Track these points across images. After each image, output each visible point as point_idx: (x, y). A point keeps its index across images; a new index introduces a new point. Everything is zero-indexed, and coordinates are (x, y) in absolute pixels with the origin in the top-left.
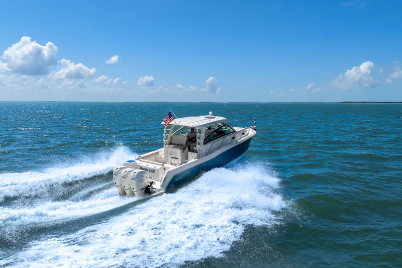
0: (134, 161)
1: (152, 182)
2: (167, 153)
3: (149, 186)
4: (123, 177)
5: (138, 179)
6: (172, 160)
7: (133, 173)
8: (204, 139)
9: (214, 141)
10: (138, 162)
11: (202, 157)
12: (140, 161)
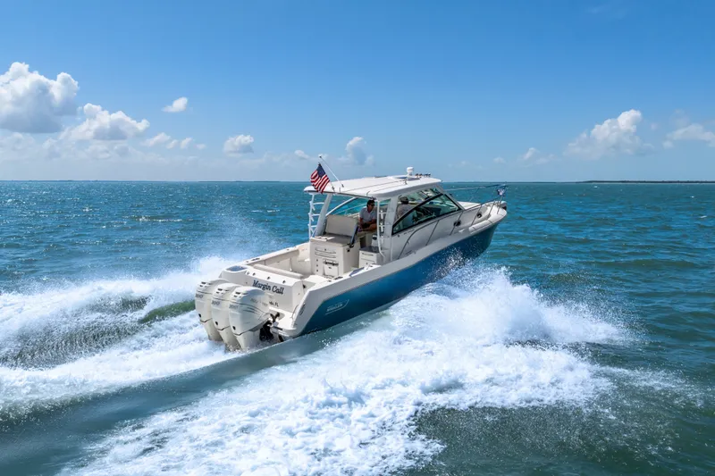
0: (242, 268)
1: (278, 315)
2: (315, 252)
3: (269, 322)
4: (213, 303)
5: (244, 307)
6: (327, 266)
7: (234, 293)
8: (392, 224)
9: (415, 229)
10: (250, 270)
11: (389, 261)
12: (255, 268)
